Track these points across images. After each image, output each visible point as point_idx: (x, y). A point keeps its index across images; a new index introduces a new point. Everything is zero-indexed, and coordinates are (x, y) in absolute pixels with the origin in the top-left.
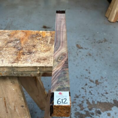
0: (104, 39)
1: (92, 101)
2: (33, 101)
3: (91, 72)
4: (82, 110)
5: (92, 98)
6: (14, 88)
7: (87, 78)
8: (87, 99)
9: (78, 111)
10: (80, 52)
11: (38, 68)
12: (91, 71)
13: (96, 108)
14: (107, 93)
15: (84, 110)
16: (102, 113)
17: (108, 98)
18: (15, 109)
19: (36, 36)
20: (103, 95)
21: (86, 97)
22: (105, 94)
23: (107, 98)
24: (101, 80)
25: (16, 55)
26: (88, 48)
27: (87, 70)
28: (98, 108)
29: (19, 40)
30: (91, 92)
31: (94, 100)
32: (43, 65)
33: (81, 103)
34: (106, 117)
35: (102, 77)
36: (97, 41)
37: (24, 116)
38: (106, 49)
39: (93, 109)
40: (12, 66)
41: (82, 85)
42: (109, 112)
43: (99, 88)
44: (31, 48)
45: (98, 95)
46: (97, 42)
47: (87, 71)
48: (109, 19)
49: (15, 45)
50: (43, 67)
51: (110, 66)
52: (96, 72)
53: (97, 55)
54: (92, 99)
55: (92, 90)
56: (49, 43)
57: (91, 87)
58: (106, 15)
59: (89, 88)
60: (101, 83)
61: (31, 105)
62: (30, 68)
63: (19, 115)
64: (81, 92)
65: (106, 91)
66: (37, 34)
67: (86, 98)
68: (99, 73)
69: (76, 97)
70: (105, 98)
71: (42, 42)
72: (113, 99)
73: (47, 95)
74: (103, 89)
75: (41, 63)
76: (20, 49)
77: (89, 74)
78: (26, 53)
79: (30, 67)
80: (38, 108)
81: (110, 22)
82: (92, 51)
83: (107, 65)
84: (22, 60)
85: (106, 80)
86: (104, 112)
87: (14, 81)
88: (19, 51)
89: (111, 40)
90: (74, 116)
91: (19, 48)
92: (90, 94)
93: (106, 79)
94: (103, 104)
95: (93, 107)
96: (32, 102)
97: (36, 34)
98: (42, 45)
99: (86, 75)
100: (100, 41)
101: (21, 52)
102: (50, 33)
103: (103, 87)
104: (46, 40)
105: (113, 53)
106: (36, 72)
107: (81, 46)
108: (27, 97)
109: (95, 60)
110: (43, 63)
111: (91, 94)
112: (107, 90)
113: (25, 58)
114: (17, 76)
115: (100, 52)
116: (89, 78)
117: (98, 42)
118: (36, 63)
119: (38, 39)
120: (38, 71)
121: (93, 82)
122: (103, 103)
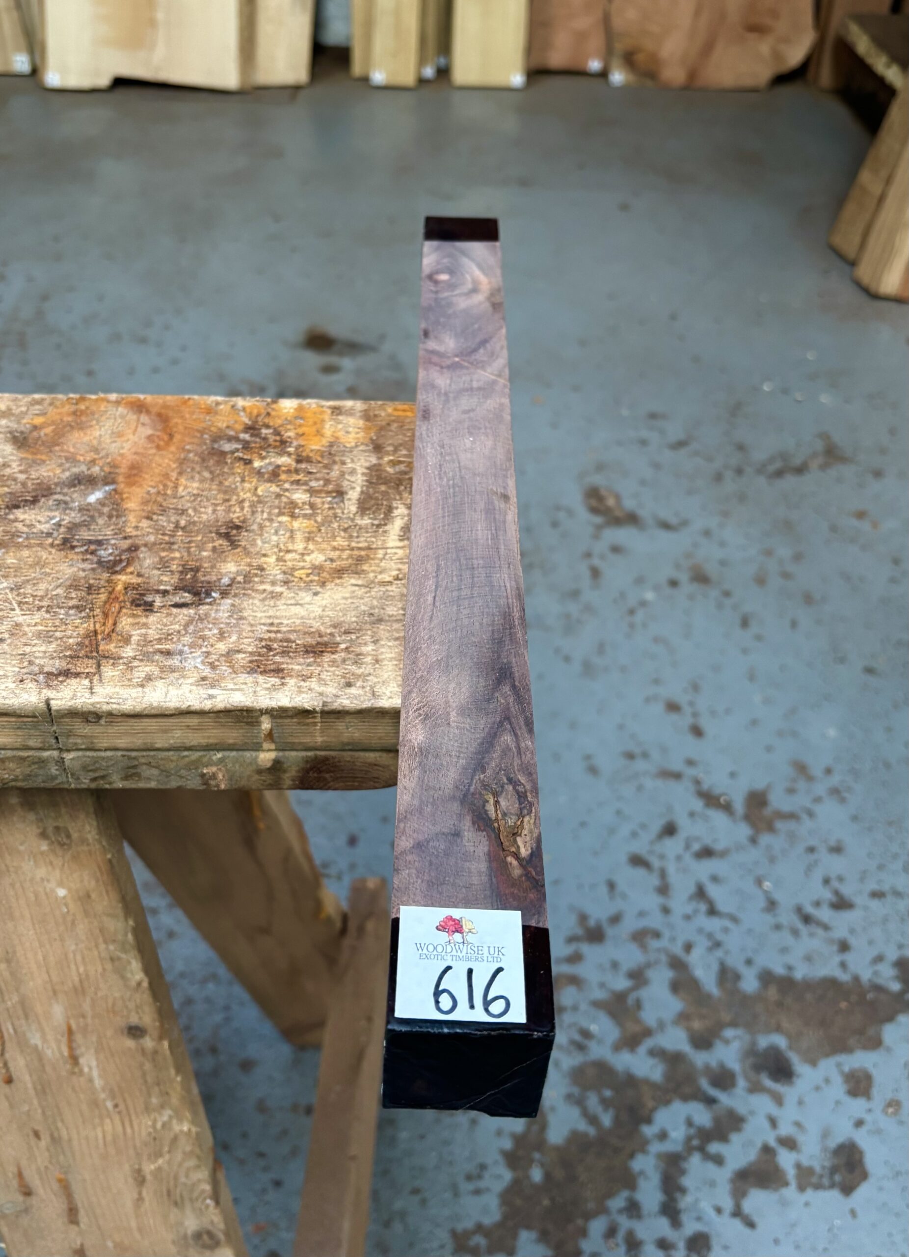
0: (819, 446)
1: (715, 967)
2: (222, 971)
3: (705, 723)
4: (630, 1042)
5: (718, 944)
6: (61, 884)
7: (677, 776)
8: (677, 949)
9: (599, 1051)
10: (616, 549)
11: (266, 724)
12: (713, 713)
13: (751, 1025)
14: (841, 904)
15: (648, 1043)
16: (800, 1067)
17: (853, 941)
18: (71, 1048)
19: (246, 446)
20: (807, 919)
21: (667, 934)
22: (825, 914)
23: (844, 947)
24: (791, 791)
25: (79, 608)
26: (685, 523)
27: (673, 707)
28: (768, 1030)
29: (108, 480)
30: (713, 891)
31: (735, 961)
32: (305, 701)
33: (621, 983)
34: (838, 1103)
35: (801, 769)
36: (759, 455)
37: (148, 1109)
38: (834, 529)
39: (729, 1033)
40: (47, 703)
41: (634, 834)
42: (860, 1060)
43: (772, 860)
44: (201, 548)
45: (769, 919)
46: (760, 470)
47: (674, 717)
48: (864, 272)
49: (73, 527)
50: (304, 713)
51: (869, 671)
52: (754, 722)
53: (760, 580)
54: (719, 953)
55: (715, 879)
56: (351, 507)
57: (707, 853)
58: (837, 240)
59: (688, 858)
60: (792, 816)
61: (208, 1000)
62: (194, 721)
63: (109, 1104)
64: (624, 896)
65: (835, 884)
66: (252, 429)
67: (663, 943)
68: (780, 734)
69: (580, 932)
70: (831, 941)
71: (300, 496)
72: (892, 955)
73: (338, 925)
74: (809, 869)
75: (291, 682)
76: (116, 563)
77: (690, 739)
78: (165, 593)
79: (201, 713)
80: (267, 1028)
81: (875, 297)
82: (722, 544)
83: (842, 660)
84: (128, 652)
85: (835, 792)
86: (813, 1063)
87: (60, 823)
88: (106, 575)
89: (883, 451)
90: (569, 1097)
91: (105, 554)
92: (703, 907)
93: (835, 780)
94: (809, 996)
95: (726, 1017)
96: (214, 977)
97: (248, 429)
98: (296, 524)
99: (664, 750)
100: (784, 456)
101: (119, 587)
102: (367, 416)
103: (811, 850)
104: (327, 482)
105: (896, 562)
106: (248, 754)
107: (629, 504)
108: (171, 935)
109: (745, 623)
110: (305, 678)
111: (712, 911)
112: (841, 879)
113: (152, 634)
114: (85, 782)
115: (784, 552)
116: (690, 772)
117: (771, 468)
118: (243, 677)
119: (259, 473)
120: (266, 746)
121: (727, 808)
122: (808, 985)
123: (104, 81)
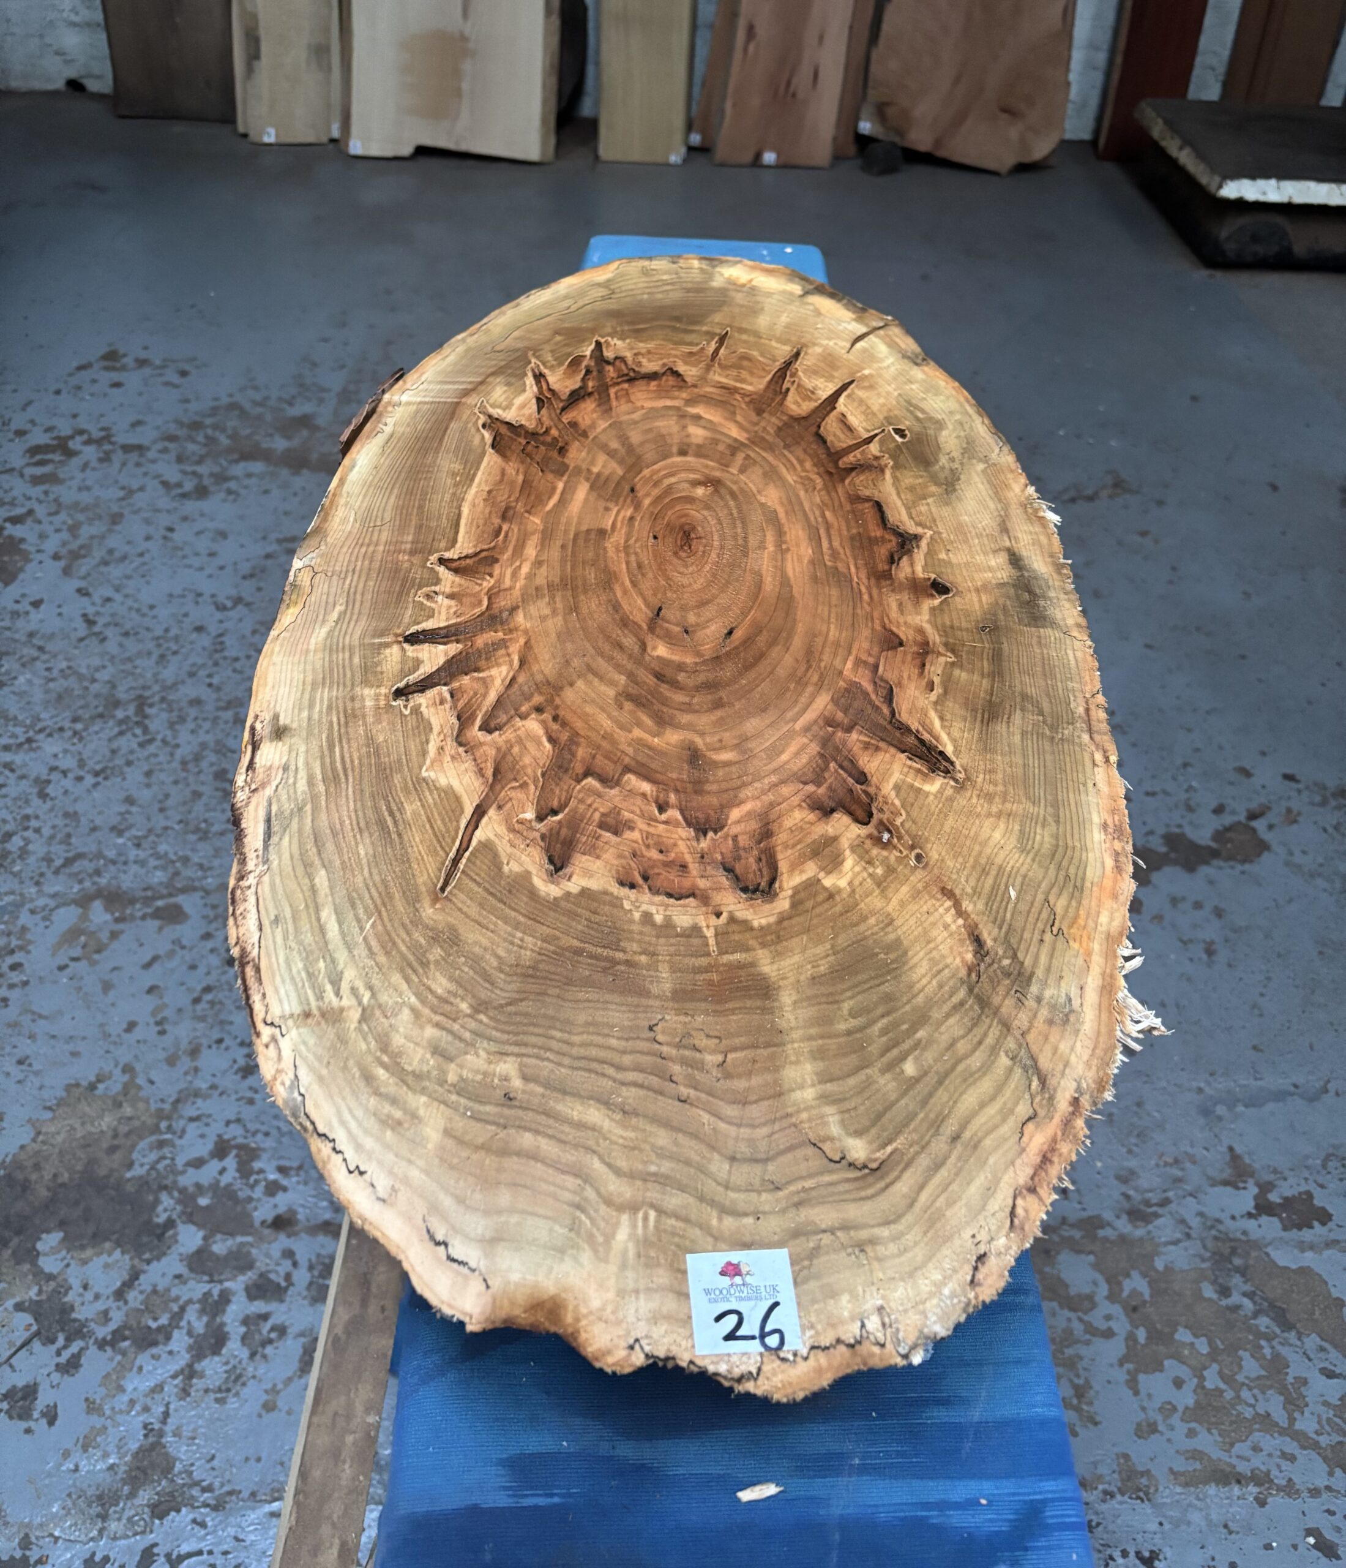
123: (407, 150)
